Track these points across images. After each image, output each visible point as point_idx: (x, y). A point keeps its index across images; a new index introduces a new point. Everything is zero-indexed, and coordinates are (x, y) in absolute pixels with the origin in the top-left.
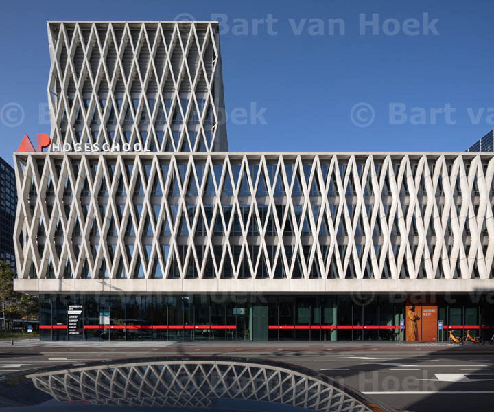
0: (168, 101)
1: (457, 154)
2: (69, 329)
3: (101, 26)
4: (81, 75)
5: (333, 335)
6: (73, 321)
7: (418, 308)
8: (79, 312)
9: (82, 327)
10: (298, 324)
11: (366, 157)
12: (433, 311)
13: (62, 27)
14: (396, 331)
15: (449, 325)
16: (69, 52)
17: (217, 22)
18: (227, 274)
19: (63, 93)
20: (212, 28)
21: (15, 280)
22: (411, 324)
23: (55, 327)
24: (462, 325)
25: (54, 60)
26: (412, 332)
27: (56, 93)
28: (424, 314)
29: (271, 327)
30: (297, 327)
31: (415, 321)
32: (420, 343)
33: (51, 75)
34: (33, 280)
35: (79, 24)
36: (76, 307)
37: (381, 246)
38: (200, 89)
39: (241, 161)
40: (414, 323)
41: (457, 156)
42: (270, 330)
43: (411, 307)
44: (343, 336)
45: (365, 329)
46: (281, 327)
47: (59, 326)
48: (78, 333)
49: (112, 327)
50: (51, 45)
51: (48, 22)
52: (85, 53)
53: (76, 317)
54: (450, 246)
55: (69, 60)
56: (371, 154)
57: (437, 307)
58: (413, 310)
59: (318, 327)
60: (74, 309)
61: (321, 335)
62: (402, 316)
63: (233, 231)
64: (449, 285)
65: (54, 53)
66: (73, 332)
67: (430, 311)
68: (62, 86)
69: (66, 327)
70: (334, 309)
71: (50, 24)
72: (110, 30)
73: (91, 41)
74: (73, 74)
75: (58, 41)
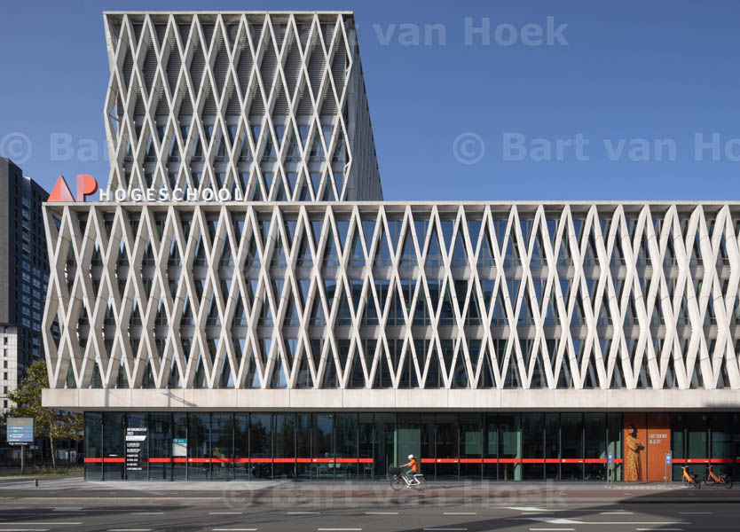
0: (278, 128)
1: (695, 203)
2: (127, 462)
3: (182, 18)
4: (153, 90)
5: (518, 472)
6: (133, 451)
7: (641, 432)
8: (143, 438)
9: (145, 459)
10: (463, 455)
11: (561, 208)
12: (664, 436)
13: (125, 20)
14: (611, 467)
15: (688, 458)
16: (135, 57)
17: (351, 13)
18: (356, 381)
19: (126, 117)
20: (344, 21)
21: (44, 391)
22: (631, 457)
23: (106, 460)
24: (707, 458)
25: (114, 68)
26: (632, 467)
27: (117, 117)
28: (651, 442)
29: (424, 461)
30: (463, 461)
31: (637, 451)
32: (644, 484)
33: (109, 90)
34: (72, 390)
35: (150, 15)
36: (138, 430)
37: (584, 341)
38: (326, 111)
39: (376, 214)
40: (636, 455)
41: (696, 206)
42: (422, 464)
43: (632, 431)
44: (531, 473)
45: (563, 464)
46: (439, 461)
47: (113, 458)
48: (140, 469)
49: (191, 460)
50: (110, 48)
51: (105, 13)
52: (159, 58)
53: (138, 445)
54: (687, 340)
55: (135, 68)
56: (567, 204)
57: (669, 430)
58: (634, 435)
59: (494, 461)
60: (136, 433)
61: (499, 473)
62: (619, 443)
63: (366, 319)
64: (685, 398)
65: (114, 58)
66: (133, 467)
67: (659, 437)
68: (126, 106)
69: (123, 460)
70: (519, 434)
71: (107, 15)
72: (195, 24)
73: (167, 41)
74: (142, 90)
75: (120, 40)
